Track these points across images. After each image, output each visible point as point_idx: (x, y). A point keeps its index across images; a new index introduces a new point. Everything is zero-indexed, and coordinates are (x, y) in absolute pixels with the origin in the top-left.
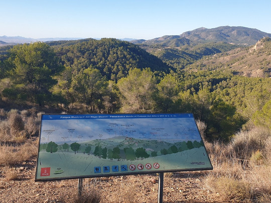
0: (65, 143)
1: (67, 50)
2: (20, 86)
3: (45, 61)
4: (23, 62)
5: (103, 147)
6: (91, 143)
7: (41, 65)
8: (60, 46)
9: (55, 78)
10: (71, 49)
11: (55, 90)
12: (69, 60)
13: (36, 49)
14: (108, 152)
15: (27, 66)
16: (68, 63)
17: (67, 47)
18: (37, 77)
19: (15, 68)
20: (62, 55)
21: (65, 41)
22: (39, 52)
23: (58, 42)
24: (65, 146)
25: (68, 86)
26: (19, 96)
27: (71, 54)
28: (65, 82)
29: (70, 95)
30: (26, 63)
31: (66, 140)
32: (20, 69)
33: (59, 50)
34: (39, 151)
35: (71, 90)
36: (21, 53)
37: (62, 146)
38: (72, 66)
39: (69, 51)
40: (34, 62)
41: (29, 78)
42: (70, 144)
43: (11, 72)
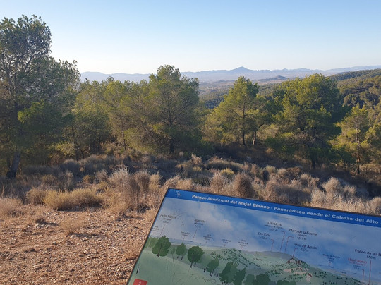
0: (183, 244)
1: (370, 84)
2: (287, 135)
3: (323, 102)
4: (293, 102)
5: (240, 267)
6: (222, 254)
7: (317, 106)
8: (360, 79)
9: (338, 125)
10: (376, 82)
11: (340, 142)
12: (370, 99)
13: (312, 85)
14: (245, 279)
15: (299, 108)
16: (369, 104)
17: (369, 80)
18: (311, 123)
19: (282, 111)
20: (361, 91)
21: (367, 71)
22: (314, 89)
23: (357, 73)
24: (181, 249)
25: (361, 137)
26: (284, 148)
27: (376, 90)
28: (357, 131)
29: (362, 151)
30: (297, 103)
31: (186, 239)
32: (288, 112)
33: (357, 84)
34: (143, 249)
35: (364, 144)
36: (292, 91)
37: (176, 248)
38: (375, 107)
39: (373, 85)
40: (309, 103)
41: (300, 124)
42: (189, 246)
43: (277, 117)
